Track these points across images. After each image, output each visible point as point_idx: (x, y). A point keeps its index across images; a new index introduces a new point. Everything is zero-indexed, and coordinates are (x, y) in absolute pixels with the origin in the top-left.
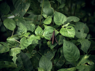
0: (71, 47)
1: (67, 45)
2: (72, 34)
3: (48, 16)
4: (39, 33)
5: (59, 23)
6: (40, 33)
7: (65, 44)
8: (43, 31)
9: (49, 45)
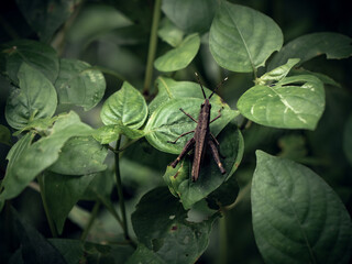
0: (299, 190)
1: (279, 178)
2: (303, 115)
3: (185, 37)
4: (125, 117)
5: (240, 60)
6: (131, 118)
7: (265, 174)
8: (146, 108)
9: (178, 184)
